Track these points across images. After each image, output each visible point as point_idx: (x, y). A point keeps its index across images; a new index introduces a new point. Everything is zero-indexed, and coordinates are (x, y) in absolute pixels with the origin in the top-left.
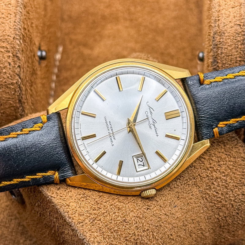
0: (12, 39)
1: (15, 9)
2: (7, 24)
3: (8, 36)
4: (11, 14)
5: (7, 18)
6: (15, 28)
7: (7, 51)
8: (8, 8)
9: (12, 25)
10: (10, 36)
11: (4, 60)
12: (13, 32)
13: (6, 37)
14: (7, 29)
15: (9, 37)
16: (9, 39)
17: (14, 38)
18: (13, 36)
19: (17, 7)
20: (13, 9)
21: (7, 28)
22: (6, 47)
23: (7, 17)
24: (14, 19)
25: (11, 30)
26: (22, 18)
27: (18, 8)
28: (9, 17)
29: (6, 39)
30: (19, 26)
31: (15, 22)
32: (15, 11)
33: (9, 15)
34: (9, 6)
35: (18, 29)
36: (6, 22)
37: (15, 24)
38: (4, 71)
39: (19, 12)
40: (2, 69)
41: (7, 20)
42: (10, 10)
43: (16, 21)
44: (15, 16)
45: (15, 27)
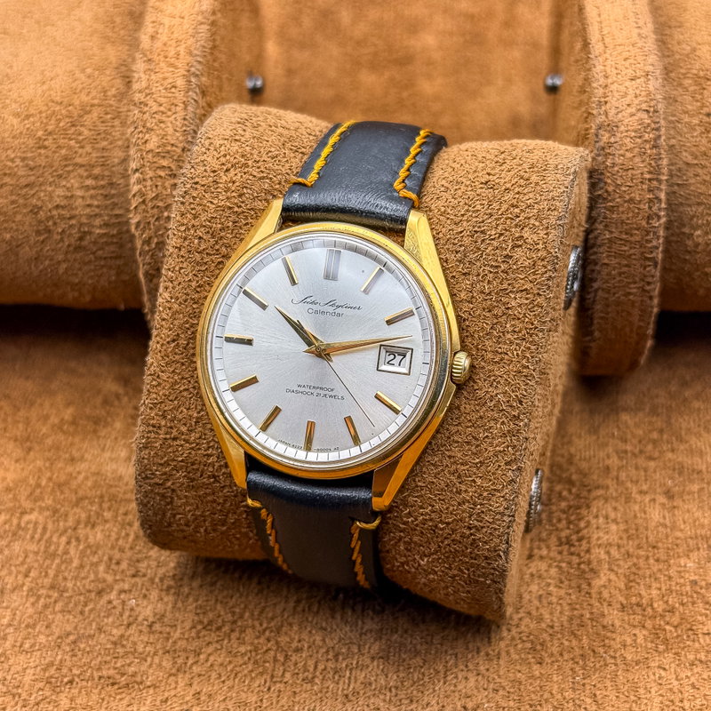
0: (179, 151)
1: (184, 96)
2: (169, 125)
3: (173, 145)
4: (176, 105)
5: (169, 113)
6: (185, 131)
7: (170, 175)
8: (170, 95)
9: (180, 126)
10: (176, 147)
11: (165, 193)
12: (181, 138)
13: (169, 148)
14: (169, 133)
15: (174, 148)
16: (174, 151)
17: (183, 150)
18: (181, 145)
19: (187, 92)
20: (180, 96)
21: (170, 130)
22: (169, 167)
23: (170, 110)
24: (183, 113)
25: (178, 134)
26: (198, 111)
27: (190, 93)
28: (174, 111)
29: (168, 152)
30: (192, 127)
31: (185, 119)
32: (185, 99)
33: (173, 106)
34: (173, 90)
35: (192, 132)
36: (167, 119)
37: (186, 122)
38: (166, 214)
39: (192, 101)
40: (162, 212)
41: (169, 117)
42: (175, 97)
43: (187, 117)
44: (185, 109)
45: (184, 128)
